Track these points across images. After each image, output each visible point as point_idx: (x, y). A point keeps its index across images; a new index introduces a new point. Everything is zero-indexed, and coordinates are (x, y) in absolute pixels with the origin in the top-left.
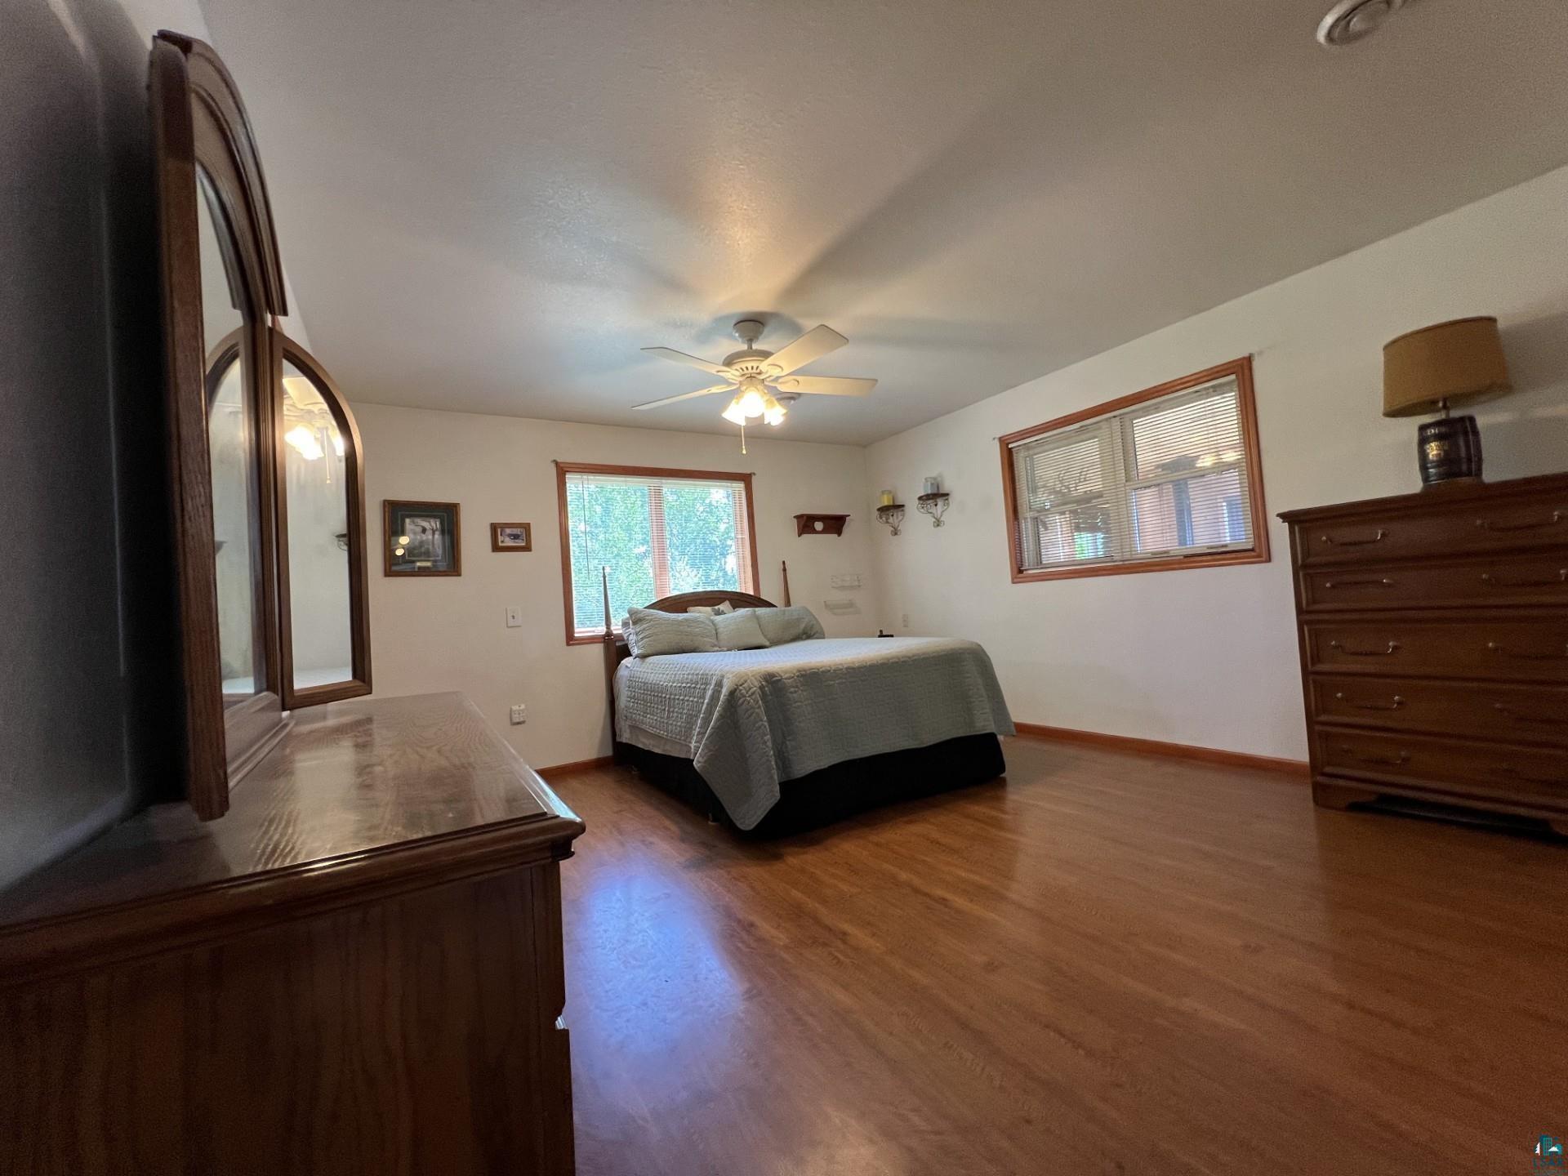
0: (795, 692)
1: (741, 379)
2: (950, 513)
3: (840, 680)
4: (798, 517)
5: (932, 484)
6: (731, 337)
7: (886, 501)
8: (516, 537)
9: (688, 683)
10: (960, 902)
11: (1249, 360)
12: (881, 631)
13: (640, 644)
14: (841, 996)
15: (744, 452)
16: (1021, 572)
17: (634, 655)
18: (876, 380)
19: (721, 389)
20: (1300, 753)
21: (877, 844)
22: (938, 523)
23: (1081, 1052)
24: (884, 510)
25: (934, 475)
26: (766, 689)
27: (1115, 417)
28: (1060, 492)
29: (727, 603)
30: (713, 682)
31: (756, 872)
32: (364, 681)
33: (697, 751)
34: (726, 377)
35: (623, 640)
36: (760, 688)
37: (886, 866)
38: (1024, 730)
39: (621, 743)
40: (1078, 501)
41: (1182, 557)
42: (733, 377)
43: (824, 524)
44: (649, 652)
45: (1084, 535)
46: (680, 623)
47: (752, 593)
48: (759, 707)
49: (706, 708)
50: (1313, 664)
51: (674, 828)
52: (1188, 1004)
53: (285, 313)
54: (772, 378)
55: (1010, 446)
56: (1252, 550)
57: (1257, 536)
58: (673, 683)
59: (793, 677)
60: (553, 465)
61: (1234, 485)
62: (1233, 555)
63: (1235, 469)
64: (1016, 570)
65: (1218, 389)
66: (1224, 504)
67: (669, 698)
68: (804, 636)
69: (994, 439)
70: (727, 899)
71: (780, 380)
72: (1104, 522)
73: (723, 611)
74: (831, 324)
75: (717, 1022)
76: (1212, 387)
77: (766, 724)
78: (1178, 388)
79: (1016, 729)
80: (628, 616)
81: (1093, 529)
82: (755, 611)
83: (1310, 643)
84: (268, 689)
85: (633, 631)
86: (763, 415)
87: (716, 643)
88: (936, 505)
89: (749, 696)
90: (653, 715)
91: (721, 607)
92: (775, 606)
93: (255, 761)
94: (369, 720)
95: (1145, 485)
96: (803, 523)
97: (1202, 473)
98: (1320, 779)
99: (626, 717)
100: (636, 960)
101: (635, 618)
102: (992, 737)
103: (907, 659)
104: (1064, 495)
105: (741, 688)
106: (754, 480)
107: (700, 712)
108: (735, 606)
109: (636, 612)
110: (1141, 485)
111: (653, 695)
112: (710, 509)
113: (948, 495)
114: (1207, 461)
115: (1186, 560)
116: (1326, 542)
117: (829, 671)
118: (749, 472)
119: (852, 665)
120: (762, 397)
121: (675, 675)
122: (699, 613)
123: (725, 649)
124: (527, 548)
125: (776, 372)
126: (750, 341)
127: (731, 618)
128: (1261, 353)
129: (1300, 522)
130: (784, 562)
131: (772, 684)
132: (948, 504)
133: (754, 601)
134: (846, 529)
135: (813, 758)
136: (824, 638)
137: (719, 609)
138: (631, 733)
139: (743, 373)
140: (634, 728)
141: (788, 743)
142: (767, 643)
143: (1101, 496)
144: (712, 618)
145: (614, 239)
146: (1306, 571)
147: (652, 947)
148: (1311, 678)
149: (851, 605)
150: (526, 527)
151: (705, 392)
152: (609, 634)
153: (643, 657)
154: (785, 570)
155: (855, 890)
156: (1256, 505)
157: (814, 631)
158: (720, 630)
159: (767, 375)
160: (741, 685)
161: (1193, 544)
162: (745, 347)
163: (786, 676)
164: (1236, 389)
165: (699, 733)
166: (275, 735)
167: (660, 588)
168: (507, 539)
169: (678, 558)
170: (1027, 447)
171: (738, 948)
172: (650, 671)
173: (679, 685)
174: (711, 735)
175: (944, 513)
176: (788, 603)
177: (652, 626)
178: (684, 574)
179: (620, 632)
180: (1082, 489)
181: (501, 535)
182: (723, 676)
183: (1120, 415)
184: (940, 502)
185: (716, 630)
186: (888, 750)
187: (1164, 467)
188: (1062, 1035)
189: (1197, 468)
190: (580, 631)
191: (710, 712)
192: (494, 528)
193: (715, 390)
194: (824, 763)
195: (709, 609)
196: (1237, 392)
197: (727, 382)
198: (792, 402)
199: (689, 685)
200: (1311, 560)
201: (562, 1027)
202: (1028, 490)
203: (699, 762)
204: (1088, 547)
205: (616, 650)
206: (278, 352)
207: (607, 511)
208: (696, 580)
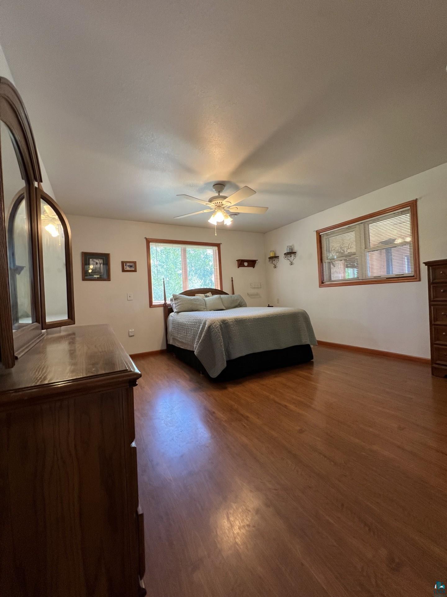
0: (233, 327)
1: (216, 207)
2: (296, 260)
3: (251, 323)
4: (238, 261)
5: (290, 249)
6: (212, 190)
7: (272, 255)
8: (131, 266)
9: (193, 323)
10: (292, 407)
11: (416, 201)
12: (269, 305)
13: (177, 307)
14: (245, 440)
15: (216, 235)
16: (323, 283)
17: (174, 312)
18: (268, 208)
19: (207, 211)
20: (427, 355)
21: (263, 385)
22: (292, 264)
23: (332, 463)
24: (271, 258)
25: (290, 245)
26: (222, 325)
27: (361, 223)
28: (340, 252)
29: (210, 293)
30: (203, 323)
31: (217, 393)
32: (72, 319)
33: (196, 348)
34: (210, 206)
35: (171, 306)
36: (220, 325)
37: (265, 393)
38: (321, 343)
39: (170, 345)
40: (346, 256)
41: (385, 279)
42: (212, 206)
43: (248, 263)
44: (180, 311)
45: (349, 269)
46: (191, 300)
47: (220, 289)
48: (219, 333)
49: (200, 333)
50: (434, 321)
51: (187, 376)
52: (375, 448)
53: (41, 181)
54: (227, 207)
55: (320, 234)
56: (413, 276)
57: (415, 271)
58: (188, 322)
59: (232, 322)
60: (145, 239)
61: (408, 251)
62: (406, 278)
63: (408, 244)
64: (321, 283)
65: (403, 213)
66: (406, 258)
67: (187, 328)
68: (239, 306)
69: (314, 231)
70: (205, 403)
71: (231, 208)
72: (357, 264)
73: (208, 296)
74: (250, 186)
75: (199, 447)
76: (401, 211)
77: (222, 339)
78: (388, 212)
79: (318, 343)
80: (172, 297)
81: (353, 267)
82: (220, 296)
83: (434, 312)
84: (36, 322)
85: (174, 303)
86: (224, 221)
87: (205, 308)
88: (291, 257)
89: (216, 328)
90: (180, 334)
91: (208, 294)
92: (228, 294)
93: (30, 348)
94: (74, 334)
95: (372, 250)
96: (239, 263)
97: (396, 245)
98: (434, 365)
99: (171, 335)
100: (171, 424)
101: (175, 298)
102: (308, 346)
103: (277, 315)
104: (342, 253)
105: (213, 325)
106: (221, 246)
107: (197, 334)
108: (213, 294)
109: (175, 296)
110: (371, 250)
111: (180, 326)
112: (207, 257)
113: (296, 253)
114: (399, 241)
115: (387, 280)
116: (442, 273)
117: (246, 319)
118: (219, 243)
119: (255, 317)
120: (223, 214)
121: (189, 319)
122: (199, 296)
123: (209, 310)
124: (135, 271)
125: (229, 204)
126: (219, 192)
127: (211, 298)
128: (420, 198)
129: (432, 266)
130: (232, 278)
131: (224, 324)
132: (296, 256)
133: (221, 292)
134: (256, 266)
135: (240, 351)
136: (246, 307)
137: (207, 295)
138: (173, 341)
139: (216, 205)
140: (174, 339)
141: (230, 346)
142: (225, 308)
143: (355, 254)
144: (204, 298)
145: (166, 152)
146: (433, 285)
147: (177, 419)
148: (433, 326)
149: (257, 294)
150: (135, 263)
151: (202, 212)
152: (165, 304)
153: (178, 312)
154: (232, 281)
155: (253, 401)
156: (416, 259)
157: (243, 304)
158: (207, 303)
159: (225, 206)
160: (213, 324)
161: (392, 273)
162: (217, 194)
163: (230, 321)
164: (410, 213)
165: (197, 341)
166: (39, 338)
167: (185, 287)
168: (127, 267)
169: (194, 275)
170: (327, 234)
171: (208, 421)
172: (180, 318)
173: (190, 323)
174: (201, 343)
175: (294, 260)
176: (233, 293)
177: (182, 301)
178: (196, 281)
179: (170, 303)
180: (349, 251)
181: (125, 266)
182: (206, 321)
183: (364, 222)
184: (293, 256)
185: (205, 303)
186: (267, 350)
187: (382, 243)
188: (325, 457)
189: (394, 243)
190: (155, 302)
191: (201, 333)
192: (123, 263)
193: (205, 211)
194: (244, 354)
195: (203, 295)
196: (411, 214)
197: (211, 209)
198: (236, 216)
199: (194, 323)
200: (436, 281)
201: (134, 446)
202: (327, 251)
203: (196, 352)
204: (351, 274)
205: (168, 310)
206: (39, 196)
207: (167, 257)
208: (201, 284)
